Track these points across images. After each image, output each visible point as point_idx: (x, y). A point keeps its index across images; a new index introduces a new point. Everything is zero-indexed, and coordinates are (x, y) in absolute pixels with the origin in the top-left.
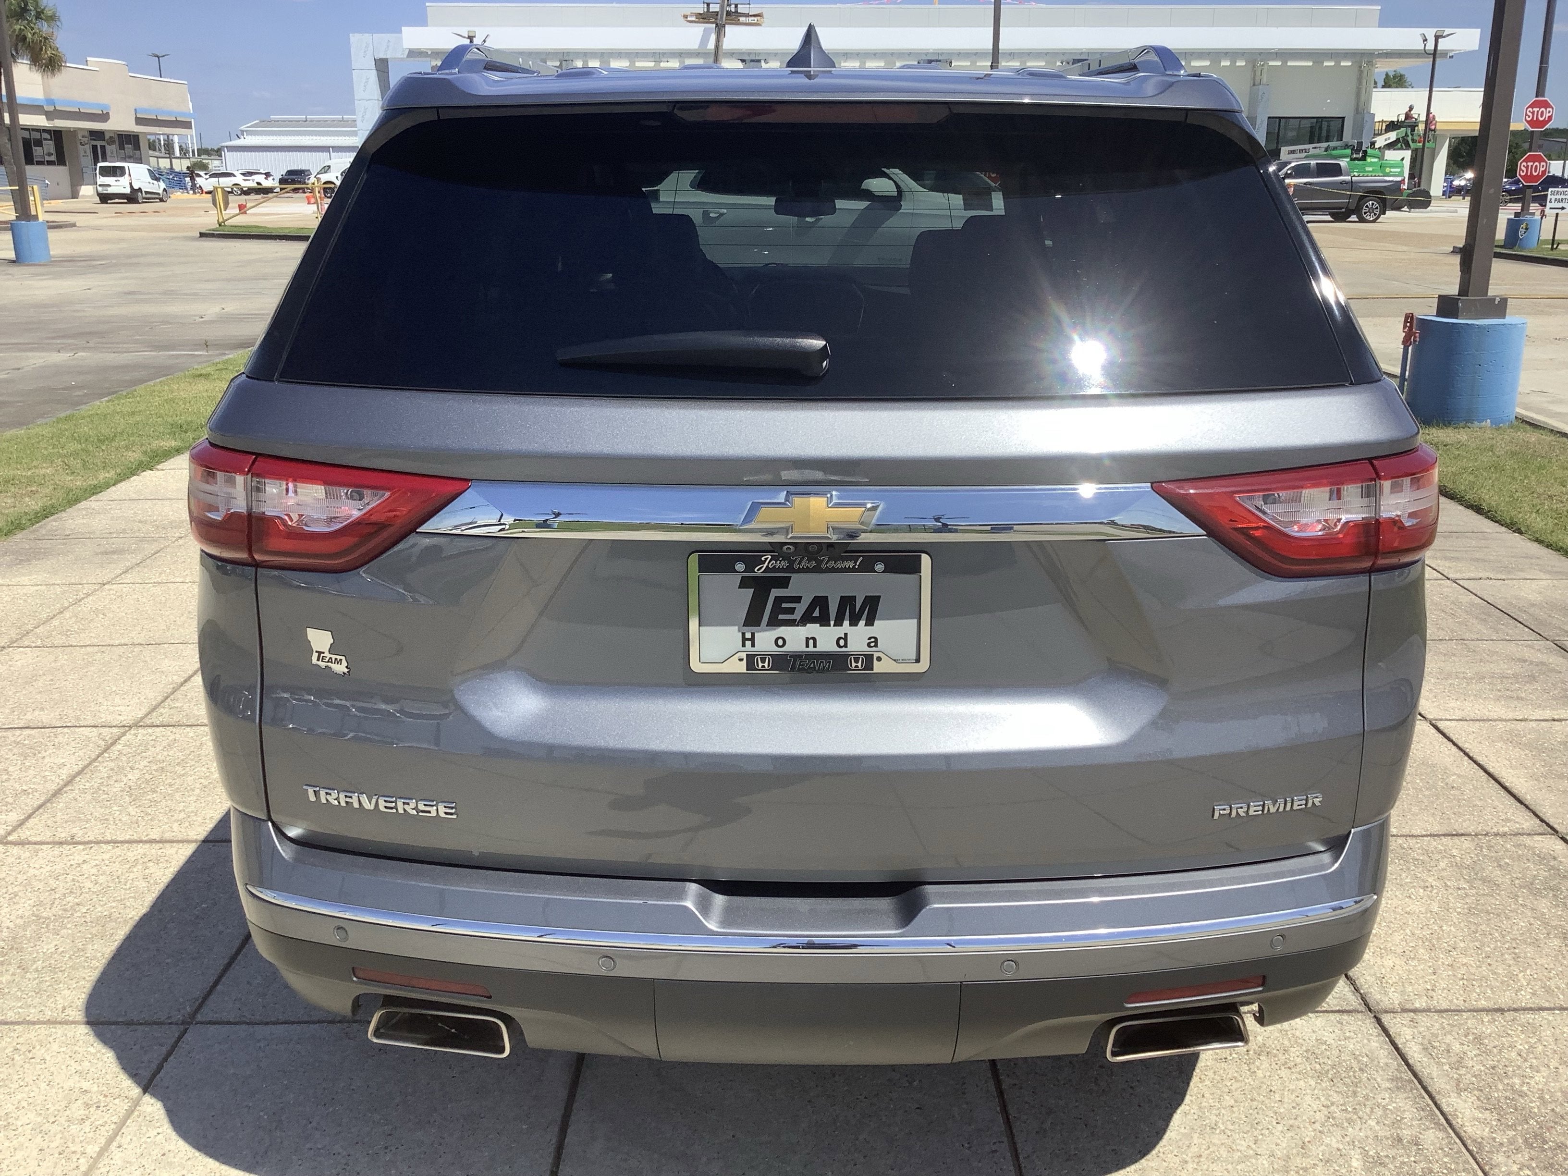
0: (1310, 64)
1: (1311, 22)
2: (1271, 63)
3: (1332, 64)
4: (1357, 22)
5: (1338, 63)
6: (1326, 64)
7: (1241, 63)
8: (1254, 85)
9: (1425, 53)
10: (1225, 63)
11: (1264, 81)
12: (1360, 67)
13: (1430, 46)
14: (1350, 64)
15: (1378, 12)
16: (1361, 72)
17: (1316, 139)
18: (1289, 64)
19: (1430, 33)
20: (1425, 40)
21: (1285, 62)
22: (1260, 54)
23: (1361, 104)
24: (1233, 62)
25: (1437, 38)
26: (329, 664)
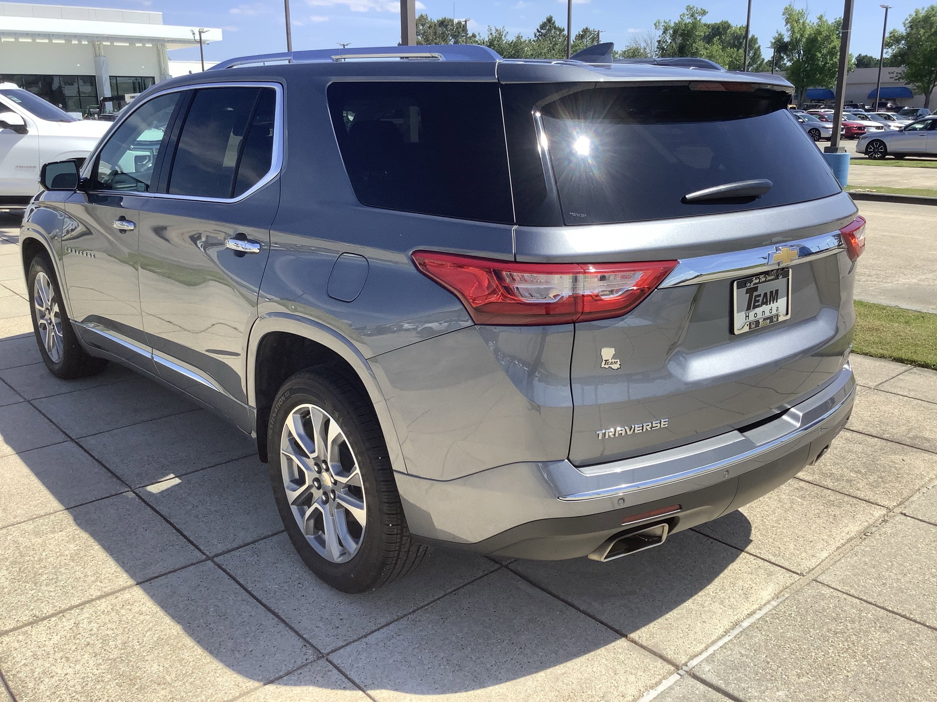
0: (128, 44)
1: (124, 20)
2: (104, 43)
3: (141, 45)
4: (150, 21)
5: (144, 45)
6: (137, 45)
7: (85, 42)
8: (96, 56)
9: (195, 41)
10: (75, 42)
11: (103, 53)
12: (158, 47)
13: (197, 38)
14: (151, 45)
15: (161, 16)
16: (158, 51)
17: (138, 89)
18: (115, 44)
19: (196, 30)
20: (194, 34)
21: (112, 43)
22: (97, 37)
23: (163, 69)
24: (80, 41)
25: (200, 33)
26: (611, 366)
